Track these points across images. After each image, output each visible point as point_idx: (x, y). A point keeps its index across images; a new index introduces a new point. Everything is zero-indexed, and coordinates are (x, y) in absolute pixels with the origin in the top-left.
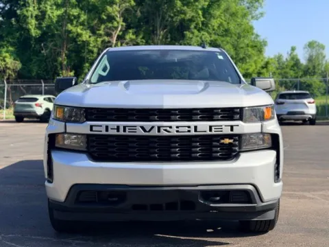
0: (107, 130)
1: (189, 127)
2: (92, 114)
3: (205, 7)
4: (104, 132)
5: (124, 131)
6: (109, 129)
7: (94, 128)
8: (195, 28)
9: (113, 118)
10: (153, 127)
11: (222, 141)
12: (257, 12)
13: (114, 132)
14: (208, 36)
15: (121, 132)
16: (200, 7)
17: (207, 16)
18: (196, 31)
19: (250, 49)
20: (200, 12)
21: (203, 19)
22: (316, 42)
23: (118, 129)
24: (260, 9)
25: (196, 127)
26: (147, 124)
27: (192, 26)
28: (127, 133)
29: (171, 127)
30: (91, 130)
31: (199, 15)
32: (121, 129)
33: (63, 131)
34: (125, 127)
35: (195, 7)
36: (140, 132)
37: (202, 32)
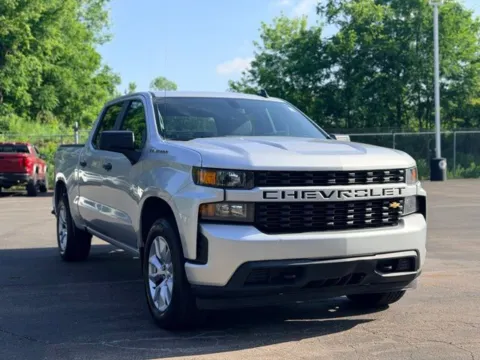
0: (283, 197)
1: (366, 191)
2: (263, 178)
3: (37, 20)
4: (280, 199)
5: (303, 197)
6: (286, 196)
7: (268, 195)
8: (20, 48)
9: (289, 182)
10: (333, 192)
11: (392, 205)
12: (101, 33)
13: (292, 199)
14: (39, 63)
15: (300, 199)
16: (27, 19)
17: (37, 33)
18: (20, 54)
19: (98, 86)
20: (28, 27)
21: (32, 38)
22: (164, 79)
23: (296, 194)
24: (104, 29)
25: (371, 191)
26: (327, 189)
27: (15, 47)
28: (306, 200)
29: (350, 191)
30: (265, 197)
31: (26, 30)
32: (300, 195)
33: (222, 199)
34: (303, 193)
35: (18, 18)
36: (321, 198)
37: (30, 57)
